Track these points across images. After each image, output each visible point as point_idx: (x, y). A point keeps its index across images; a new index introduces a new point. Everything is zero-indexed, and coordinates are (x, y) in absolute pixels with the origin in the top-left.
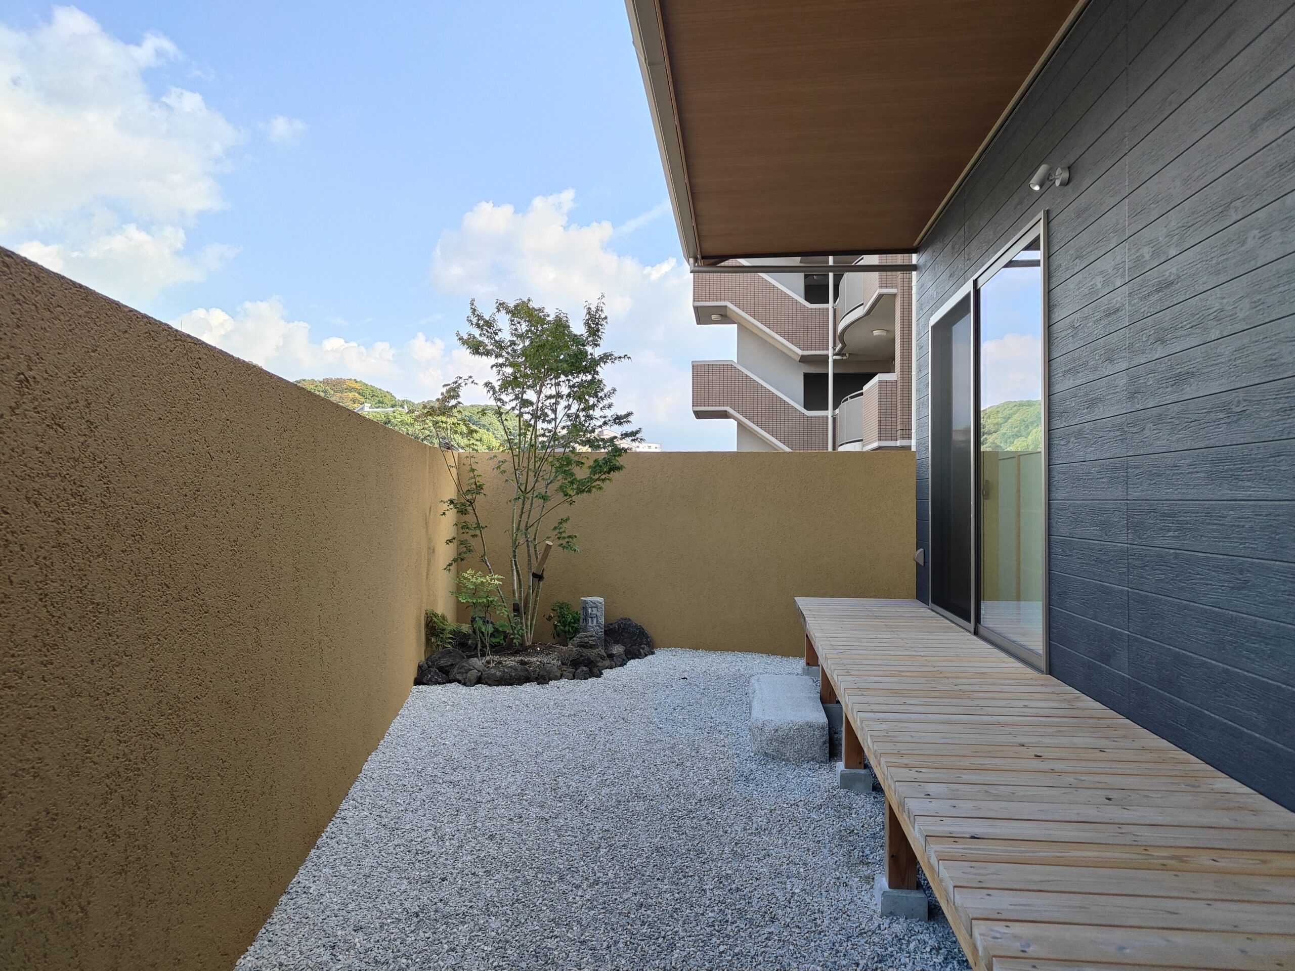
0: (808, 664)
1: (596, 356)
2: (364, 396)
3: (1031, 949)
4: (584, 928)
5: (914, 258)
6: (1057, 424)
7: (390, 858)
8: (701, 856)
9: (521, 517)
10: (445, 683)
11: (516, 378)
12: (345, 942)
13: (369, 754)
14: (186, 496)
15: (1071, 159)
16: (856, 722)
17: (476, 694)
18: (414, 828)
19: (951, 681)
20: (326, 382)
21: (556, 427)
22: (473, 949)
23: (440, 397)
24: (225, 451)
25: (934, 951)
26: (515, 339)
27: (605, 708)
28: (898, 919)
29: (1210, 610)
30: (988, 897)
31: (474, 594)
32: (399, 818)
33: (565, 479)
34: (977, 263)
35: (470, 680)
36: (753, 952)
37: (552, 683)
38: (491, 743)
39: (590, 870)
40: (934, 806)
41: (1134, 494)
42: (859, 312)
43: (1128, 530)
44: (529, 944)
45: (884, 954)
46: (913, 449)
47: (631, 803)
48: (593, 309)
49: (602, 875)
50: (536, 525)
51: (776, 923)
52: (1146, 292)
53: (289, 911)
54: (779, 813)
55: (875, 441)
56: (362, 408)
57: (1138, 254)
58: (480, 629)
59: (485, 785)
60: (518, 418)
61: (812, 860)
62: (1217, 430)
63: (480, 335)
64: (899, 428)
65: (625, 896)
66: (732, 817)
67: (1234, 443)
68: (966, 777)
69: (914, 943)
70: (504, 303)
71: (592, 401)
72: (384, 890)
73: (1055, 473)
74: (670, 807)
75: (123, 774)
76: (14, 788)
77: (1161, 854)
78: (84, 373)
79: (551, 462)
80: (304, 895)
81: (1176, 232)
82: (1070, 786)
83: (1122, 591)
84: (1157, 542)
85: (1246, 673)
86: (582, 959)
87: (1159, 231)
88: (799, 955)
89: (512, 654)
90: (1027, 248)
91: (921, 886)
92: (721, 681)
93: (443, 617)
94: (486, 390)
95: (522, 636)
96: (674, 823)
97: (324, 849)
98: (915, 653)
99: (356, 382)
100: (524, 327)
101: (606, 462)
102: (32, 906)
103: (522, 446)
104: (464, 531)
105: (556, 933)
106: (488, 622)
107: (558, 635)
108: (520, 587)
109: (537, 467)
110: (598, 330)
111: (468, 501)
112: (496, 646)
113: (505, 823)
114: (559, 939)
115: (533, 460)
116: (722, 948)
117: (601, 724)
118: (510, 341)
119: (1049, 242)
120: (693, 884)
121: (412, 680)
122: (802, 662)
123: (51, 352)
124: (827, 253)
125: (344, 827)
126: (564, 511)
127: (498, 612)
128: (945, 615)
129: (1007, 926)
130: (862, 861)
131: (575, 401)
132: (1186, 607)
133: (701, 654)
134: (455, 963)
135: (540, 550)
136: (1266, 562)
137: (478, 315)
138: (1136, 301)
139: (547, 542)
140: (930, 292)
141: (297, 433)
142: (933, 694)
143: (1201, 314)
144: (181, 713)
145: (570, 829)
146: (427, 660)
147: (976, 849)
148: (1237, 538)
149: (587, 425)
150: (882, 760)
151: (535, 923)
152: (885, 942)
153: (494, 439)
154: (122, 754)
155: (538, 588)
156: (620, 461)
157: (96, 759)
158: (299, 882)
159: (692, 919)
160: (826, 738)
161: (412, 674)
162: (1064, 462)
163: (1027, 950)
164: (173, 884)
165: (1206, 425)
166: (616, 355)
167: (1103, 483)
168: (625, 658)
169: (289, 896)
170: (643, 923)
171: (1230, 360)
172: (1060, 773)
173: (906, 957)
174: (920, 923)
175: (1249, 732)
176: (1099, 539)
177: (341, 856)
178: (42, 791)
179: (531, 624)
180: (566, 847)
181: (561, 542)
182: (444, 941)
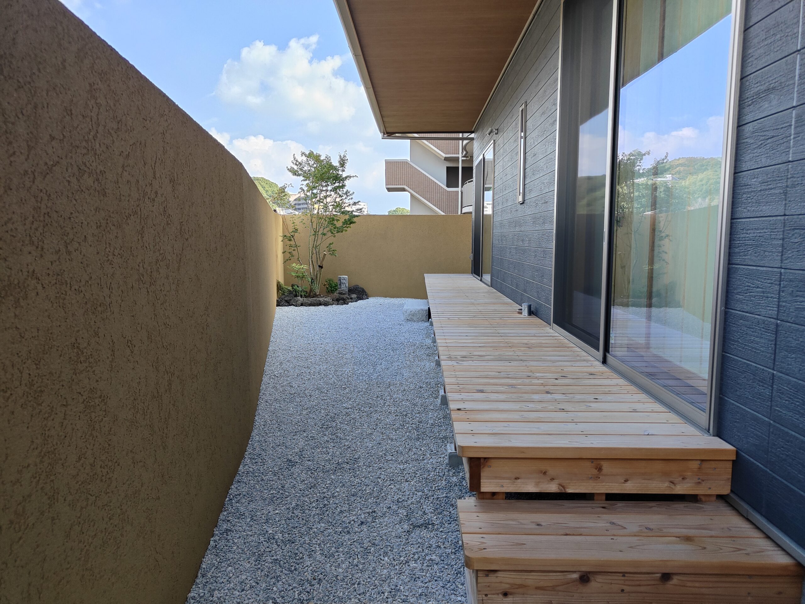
1: (344, 176)
5: (472, 135)
9: (314, 242)
10: (288, 306)
15: (497, 127)
17: (301, 309)
31: (297, 272)
33: (332, 227)
35: (298, 305)
37: (330, 306)
48: (342, 156)
50: (320, 246)
63: (297, 168)
70: (304, 153)
79: (326, 220)
89: (312, 297)
92: (395, 305)
95: (315, 292)
100: (312, 163)
101: (349, 220)
104: (289, 248)
107: (329, 291)
108: (314, 271)
109: (320, 222)
110: (344, 165)
111: (292, 236)
115: (318, 220)
119: (494, 150)
121: (276, 305)
126: (331, 240)
127: (307, 280)
133: (388, 299)
135: (322, 256)
137: (296, 160)
139: (324, 253)
146: (280, 298)
149: (342, 206)
155: (321, 271)
160: (428, 314)
166: (352, 176)
168: (357, 299)
179: (318, 286)
181: (330, 252)
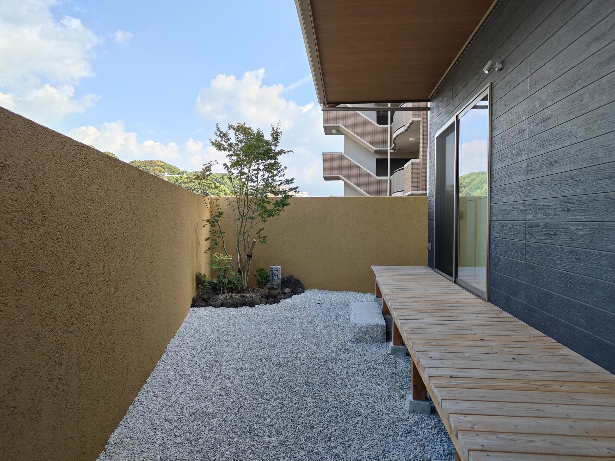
0: (377, 297)
1: (277, 151)
2: (164, 169)
3: (476, 427)
4: (272, 419)
5: (429, 104)
6: (494, 184)
7: (181, 388)
8: (326, 386)
9: (241, 228)
10: (205, 306)
11: (238, 161)
12: (161, 426)
13: (170, 340)
14: (81, 220)
15: (503, 58)
16: (398, 324)
17: (220, 311)
18: (192, 374)
19: (443, 305)
20: (146, 162)
21: (257, 185)
22: (220, 429)
23: (202, 171)
24: (100, 198)
25: (433, 428)
26: (237, 142)
27: (281, 318)
28: (417, 414)
29: (562, 272)
30: (457, 404)
31: (219, 264)
32: (185, 370)
33: (262, 210)
34: (459, 106)
35: (217, 305)
36: (350, 430)
37: (256, 306)
38: (228, 334)
39: (275, 393)
40: (434, 363)
41: (529, 218)
42: (403, 129)
43: (526, 235)
44: (246, 426)
45: (410, 429)
46: (428, 195)
47: (293, 362)
48: (275, 128)
49: (280, 395)
50: (248, 232)
51: (361, 416)
52: (537, 123)
53: (134, 413)
54: (363, 366)
55: (410, 191)
56: (164, 175)
57: (533, 105)
58: (222, 281)
59: (225, 354)
60: (239, 181)
61: (378, 387)
62: (568, 188)
63: (221, 140)
64: (421, 185)
65: (291, 405)
66: (341, 368)
67: (575, 195)
68: (449, 349)
69: (424, 424)
70: (232, 125)
71: (275, 173)
72: (178, 402)
73: (493, 208)
74: (312, 364)
75: (55, 351)
76: (5, 357)
77: (536, 384)
78: (32, 162)
79: (255, 202)
80: (141, 405)
81: (551, 94)
82: (496, 353)
83: (523, 263)
84: (539, 240)
85: (578, 301)
86: (271, 433)
87: (543, 94)
88: (371, 431)
89: (237, 293)
90: (483, 100)
91: (428, 399)
92: (336, 305)
93: (204, 275)
94: (224, 167)
95: (242, 284)
96: (314, 371)
97: (150, 384)
98: (427, 292)
99: (161, 162)
100: (241, 137)
101: (282, 202)
102: (15, 411)
103: (241, 193)
104: (214, 234)
105: (259, 422)
106: (226, 278)
107: (259, 284)
108: (241, 261)
109: (248, 204)
110: (277, 138)
111: (216, 220)
112: (230, 289)
113: (235, 371)
114: (260, 424)
115: (246, 201)
116: (336, 428)
117: (279, 325)
118: (235, 143)
119: (492, 98)
120: (322, 398)
121: (190, 305)
122: (374, 296)
123: (16, 152)
124: (388, 102)
125: (159, 374)
126: (262, 225)
127: (230, 273)
128: (441, 274)
129: (465, 417)
130: (400, 388)
131: (267, 172)
132: (551, 271)
133: (327, 292)
134: (212, 435)
135: (250, 243)
136: (588, 250)
137: (220, 131)
138: (532, 127)
139: (254, 240)
140: (436, 121)
141: (133, 189)
142: (435, 311)
143: (561, 134)
144: (82, 322)
145: (265, 374)
146: (197, 295)
147: (451, 382)
148: (575, 239)
149: (272, 184)
150: (410, 342)
151: (249, 417)
152: (411, 424)
153: (228, 190)
154: (54, 341)
155: (250, 261)
156: (288, 201)
157: (43, 344)
158: (138, 399)
159: (322, 415)
160: (385, 331)
161: (190, 302)
162: (497, 202)
163: (473, 427)
164: (80, 401)
165: (562, 186)
166: (286, 150)
167: (515, 212)
168: (291, 294)
169: (134, 406)
170: (299, 417)
171: (574, 156)
172: (491, 347)
173: (420, 431)
174: (427, 415)
175: (579, 328)
176: (513, 239)
177: (158, 387)
178: (18, 359)
179: (246, 278)
180: (263, 382)
181: (260, 240)
182: (207, 426)
